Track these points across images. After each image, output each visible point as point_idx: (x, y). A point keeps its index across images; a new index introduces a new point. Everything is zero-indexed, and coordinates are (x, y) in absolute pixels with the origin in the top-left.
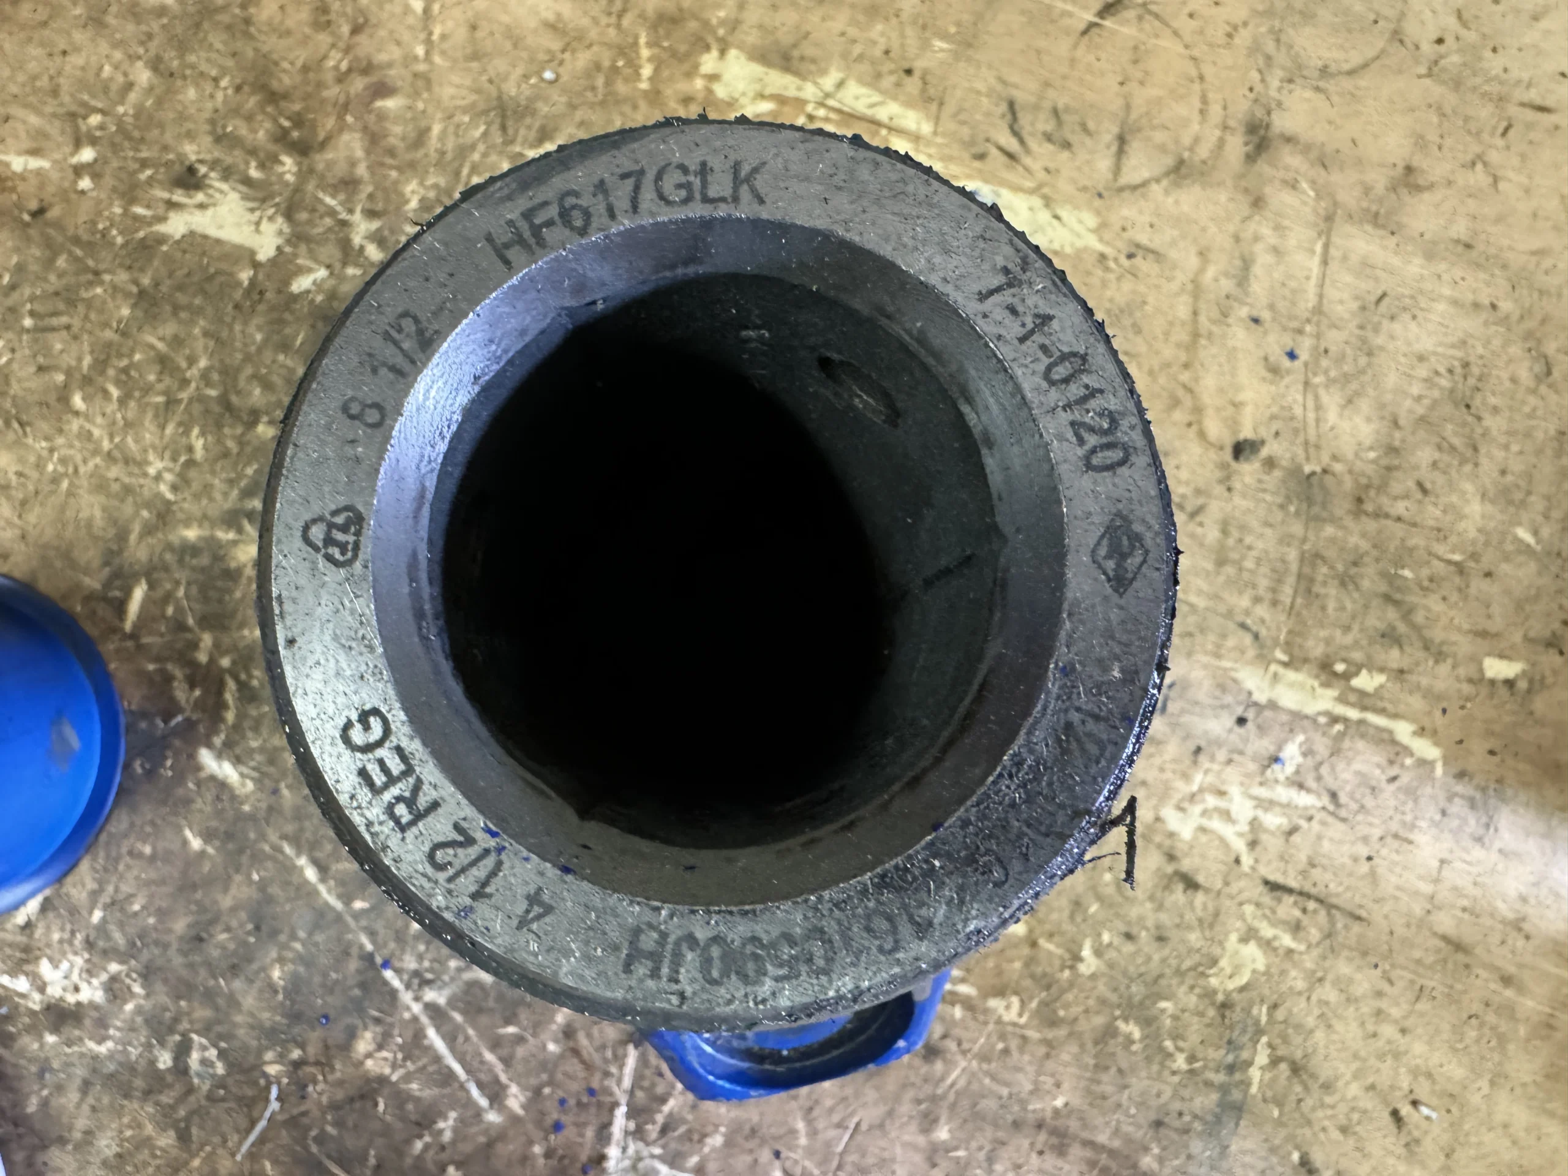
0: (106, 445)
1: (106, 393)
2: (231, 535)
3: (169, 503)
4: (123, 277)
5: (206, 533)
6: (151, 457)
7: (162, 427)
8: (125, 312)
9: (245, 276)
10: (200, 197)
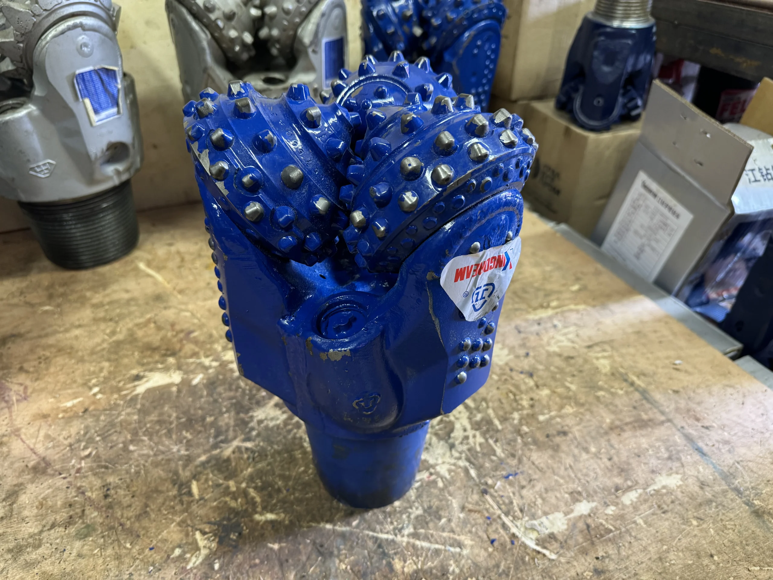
0: (151, 453)
1: (143, 441)
2: (218, 451)
3: (188, 456)
4: (129, 410)
5: (208, 455)
6: (172, 447)
7: (171, 437)
8: (136, 417)
9: (174, 389)
10: (145, 380)
